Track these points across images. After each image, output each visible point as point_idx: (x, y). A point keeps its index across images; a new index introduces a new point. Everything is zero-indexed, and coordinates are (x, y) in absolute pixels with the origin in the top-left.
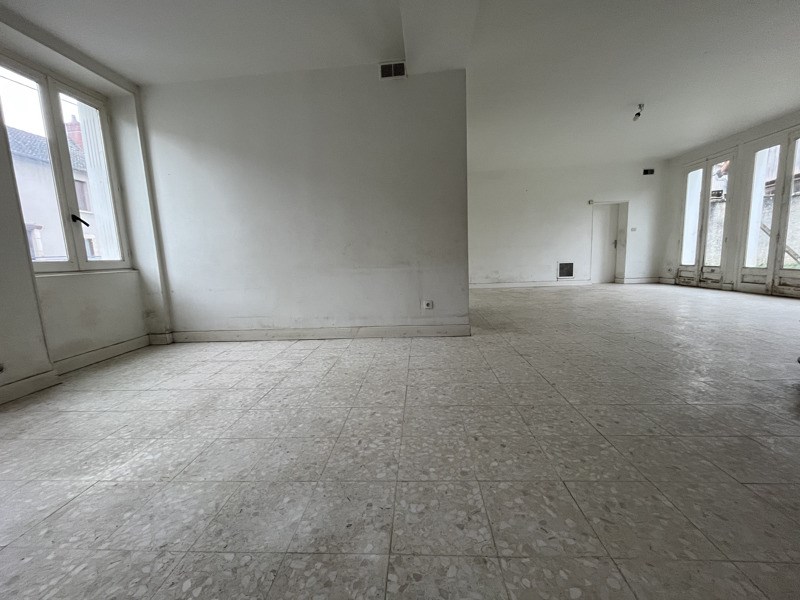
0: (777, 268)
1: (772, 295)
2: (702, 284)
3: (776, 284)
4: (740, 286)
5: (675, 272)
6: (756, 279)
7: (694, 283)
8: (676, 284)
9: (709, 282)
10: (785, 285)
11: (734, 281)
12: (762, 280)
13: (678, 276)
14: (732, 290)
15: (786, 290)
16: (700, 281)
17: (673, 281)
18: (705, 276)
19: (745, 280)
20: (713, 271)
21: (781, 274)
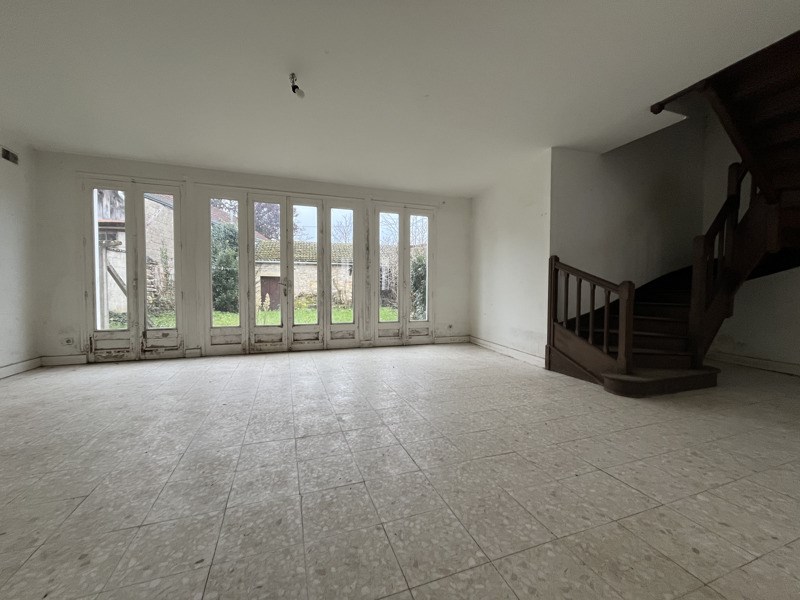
0: (251, 327)
1: (250, 354)
2: (148, 355)
3: (253, 342)
4: (210, 349)
5: (85, 342)
6: (229, 339)
7: (132, 355)
8: (89, 363)
9: (161, 350)
10: (260, 341)
11: (202, 345)
12: (235, 339)
13: (92, 347)
14: (202, 356)
15: (263, 347)
16: (144, 351)
17: (83, 359)
18: (150, 343)
19: (215, 342)
20: (165, 335)
21: (256, 331)
